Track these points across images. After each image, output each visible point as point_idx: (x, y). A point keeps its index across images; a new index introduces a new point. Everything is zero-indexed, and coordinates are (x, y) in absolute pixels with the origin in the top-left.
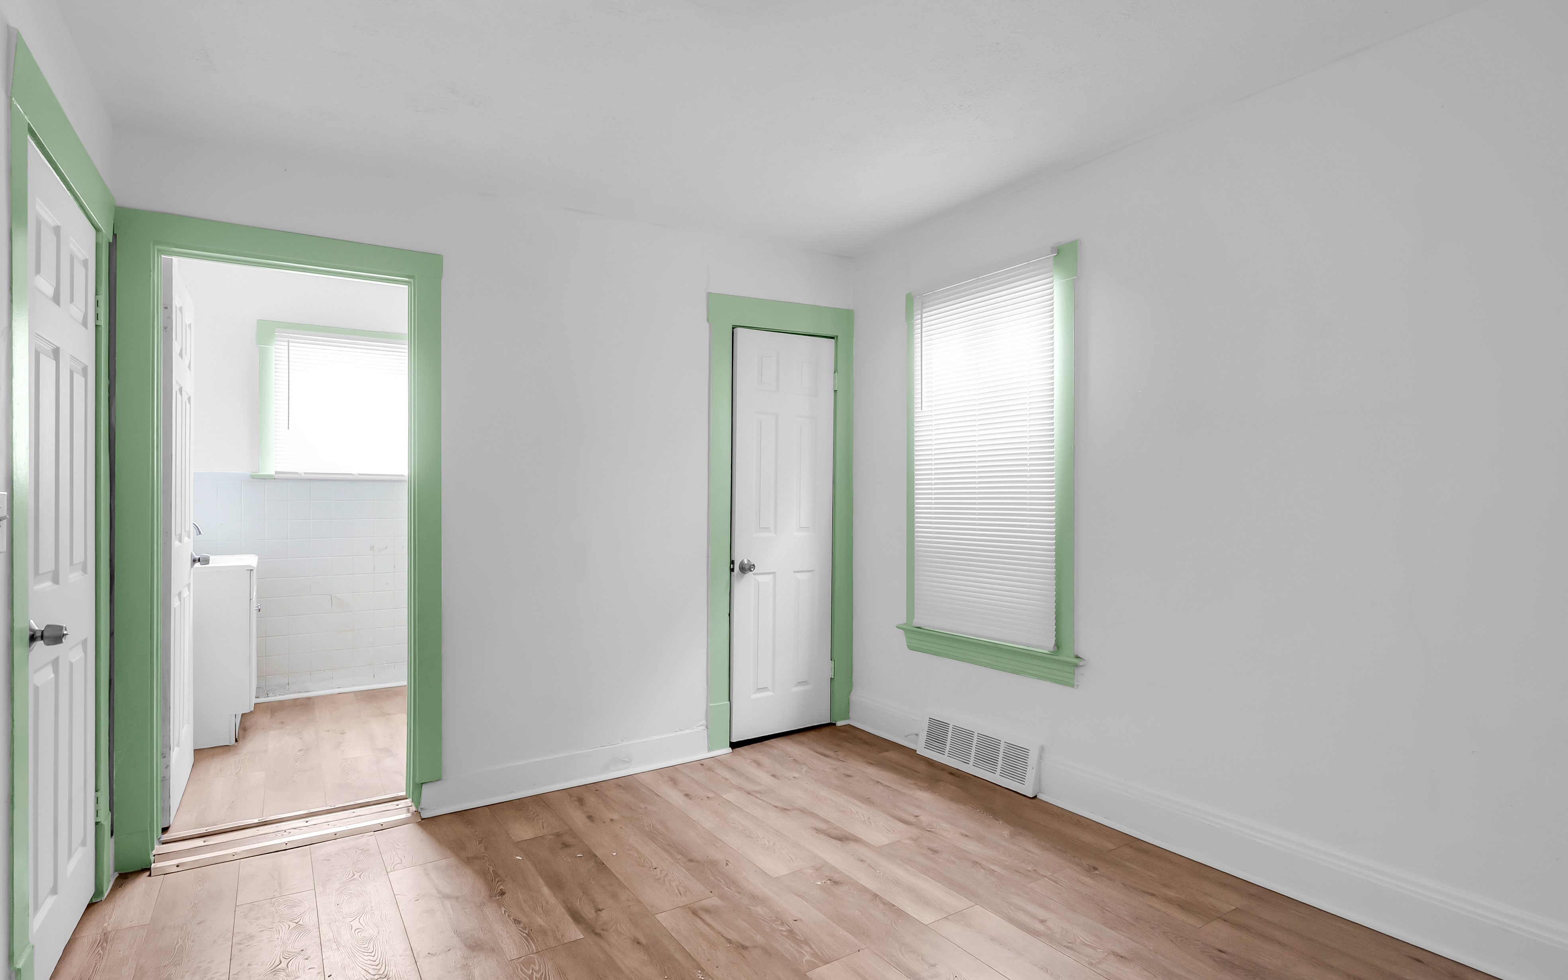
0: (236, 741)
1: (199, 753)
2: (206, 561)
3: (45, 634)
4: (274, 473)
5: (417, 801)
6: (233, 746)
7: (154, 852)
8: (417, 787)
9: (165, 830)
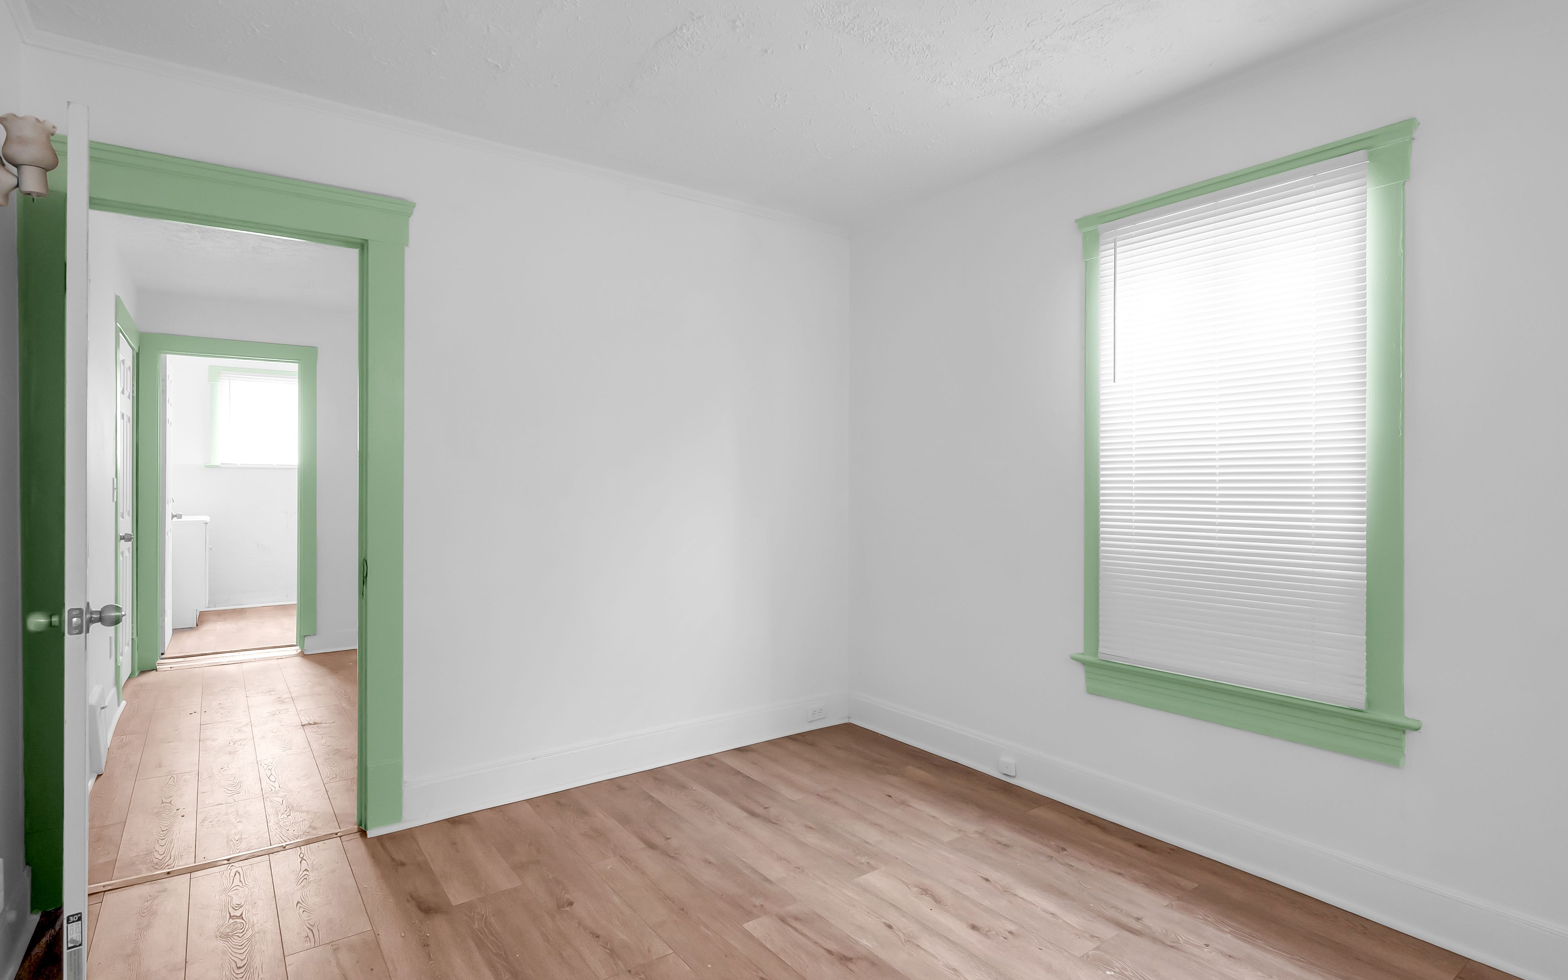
0: (197, 625)
1: (175, 631)
2: (180, 516)
3: (125, 537)
4: (220, 464)
5: (302, 647)
6: (195, 628)
7: (158, 662)
8: (302, 637)
9: (162, 654)
